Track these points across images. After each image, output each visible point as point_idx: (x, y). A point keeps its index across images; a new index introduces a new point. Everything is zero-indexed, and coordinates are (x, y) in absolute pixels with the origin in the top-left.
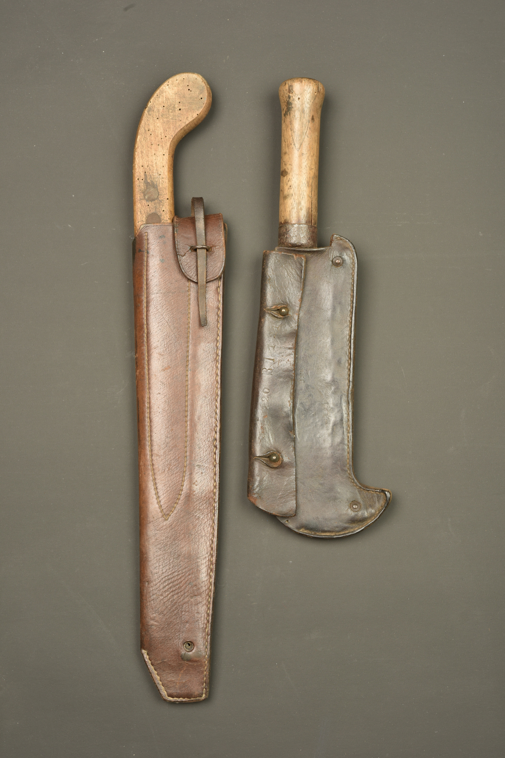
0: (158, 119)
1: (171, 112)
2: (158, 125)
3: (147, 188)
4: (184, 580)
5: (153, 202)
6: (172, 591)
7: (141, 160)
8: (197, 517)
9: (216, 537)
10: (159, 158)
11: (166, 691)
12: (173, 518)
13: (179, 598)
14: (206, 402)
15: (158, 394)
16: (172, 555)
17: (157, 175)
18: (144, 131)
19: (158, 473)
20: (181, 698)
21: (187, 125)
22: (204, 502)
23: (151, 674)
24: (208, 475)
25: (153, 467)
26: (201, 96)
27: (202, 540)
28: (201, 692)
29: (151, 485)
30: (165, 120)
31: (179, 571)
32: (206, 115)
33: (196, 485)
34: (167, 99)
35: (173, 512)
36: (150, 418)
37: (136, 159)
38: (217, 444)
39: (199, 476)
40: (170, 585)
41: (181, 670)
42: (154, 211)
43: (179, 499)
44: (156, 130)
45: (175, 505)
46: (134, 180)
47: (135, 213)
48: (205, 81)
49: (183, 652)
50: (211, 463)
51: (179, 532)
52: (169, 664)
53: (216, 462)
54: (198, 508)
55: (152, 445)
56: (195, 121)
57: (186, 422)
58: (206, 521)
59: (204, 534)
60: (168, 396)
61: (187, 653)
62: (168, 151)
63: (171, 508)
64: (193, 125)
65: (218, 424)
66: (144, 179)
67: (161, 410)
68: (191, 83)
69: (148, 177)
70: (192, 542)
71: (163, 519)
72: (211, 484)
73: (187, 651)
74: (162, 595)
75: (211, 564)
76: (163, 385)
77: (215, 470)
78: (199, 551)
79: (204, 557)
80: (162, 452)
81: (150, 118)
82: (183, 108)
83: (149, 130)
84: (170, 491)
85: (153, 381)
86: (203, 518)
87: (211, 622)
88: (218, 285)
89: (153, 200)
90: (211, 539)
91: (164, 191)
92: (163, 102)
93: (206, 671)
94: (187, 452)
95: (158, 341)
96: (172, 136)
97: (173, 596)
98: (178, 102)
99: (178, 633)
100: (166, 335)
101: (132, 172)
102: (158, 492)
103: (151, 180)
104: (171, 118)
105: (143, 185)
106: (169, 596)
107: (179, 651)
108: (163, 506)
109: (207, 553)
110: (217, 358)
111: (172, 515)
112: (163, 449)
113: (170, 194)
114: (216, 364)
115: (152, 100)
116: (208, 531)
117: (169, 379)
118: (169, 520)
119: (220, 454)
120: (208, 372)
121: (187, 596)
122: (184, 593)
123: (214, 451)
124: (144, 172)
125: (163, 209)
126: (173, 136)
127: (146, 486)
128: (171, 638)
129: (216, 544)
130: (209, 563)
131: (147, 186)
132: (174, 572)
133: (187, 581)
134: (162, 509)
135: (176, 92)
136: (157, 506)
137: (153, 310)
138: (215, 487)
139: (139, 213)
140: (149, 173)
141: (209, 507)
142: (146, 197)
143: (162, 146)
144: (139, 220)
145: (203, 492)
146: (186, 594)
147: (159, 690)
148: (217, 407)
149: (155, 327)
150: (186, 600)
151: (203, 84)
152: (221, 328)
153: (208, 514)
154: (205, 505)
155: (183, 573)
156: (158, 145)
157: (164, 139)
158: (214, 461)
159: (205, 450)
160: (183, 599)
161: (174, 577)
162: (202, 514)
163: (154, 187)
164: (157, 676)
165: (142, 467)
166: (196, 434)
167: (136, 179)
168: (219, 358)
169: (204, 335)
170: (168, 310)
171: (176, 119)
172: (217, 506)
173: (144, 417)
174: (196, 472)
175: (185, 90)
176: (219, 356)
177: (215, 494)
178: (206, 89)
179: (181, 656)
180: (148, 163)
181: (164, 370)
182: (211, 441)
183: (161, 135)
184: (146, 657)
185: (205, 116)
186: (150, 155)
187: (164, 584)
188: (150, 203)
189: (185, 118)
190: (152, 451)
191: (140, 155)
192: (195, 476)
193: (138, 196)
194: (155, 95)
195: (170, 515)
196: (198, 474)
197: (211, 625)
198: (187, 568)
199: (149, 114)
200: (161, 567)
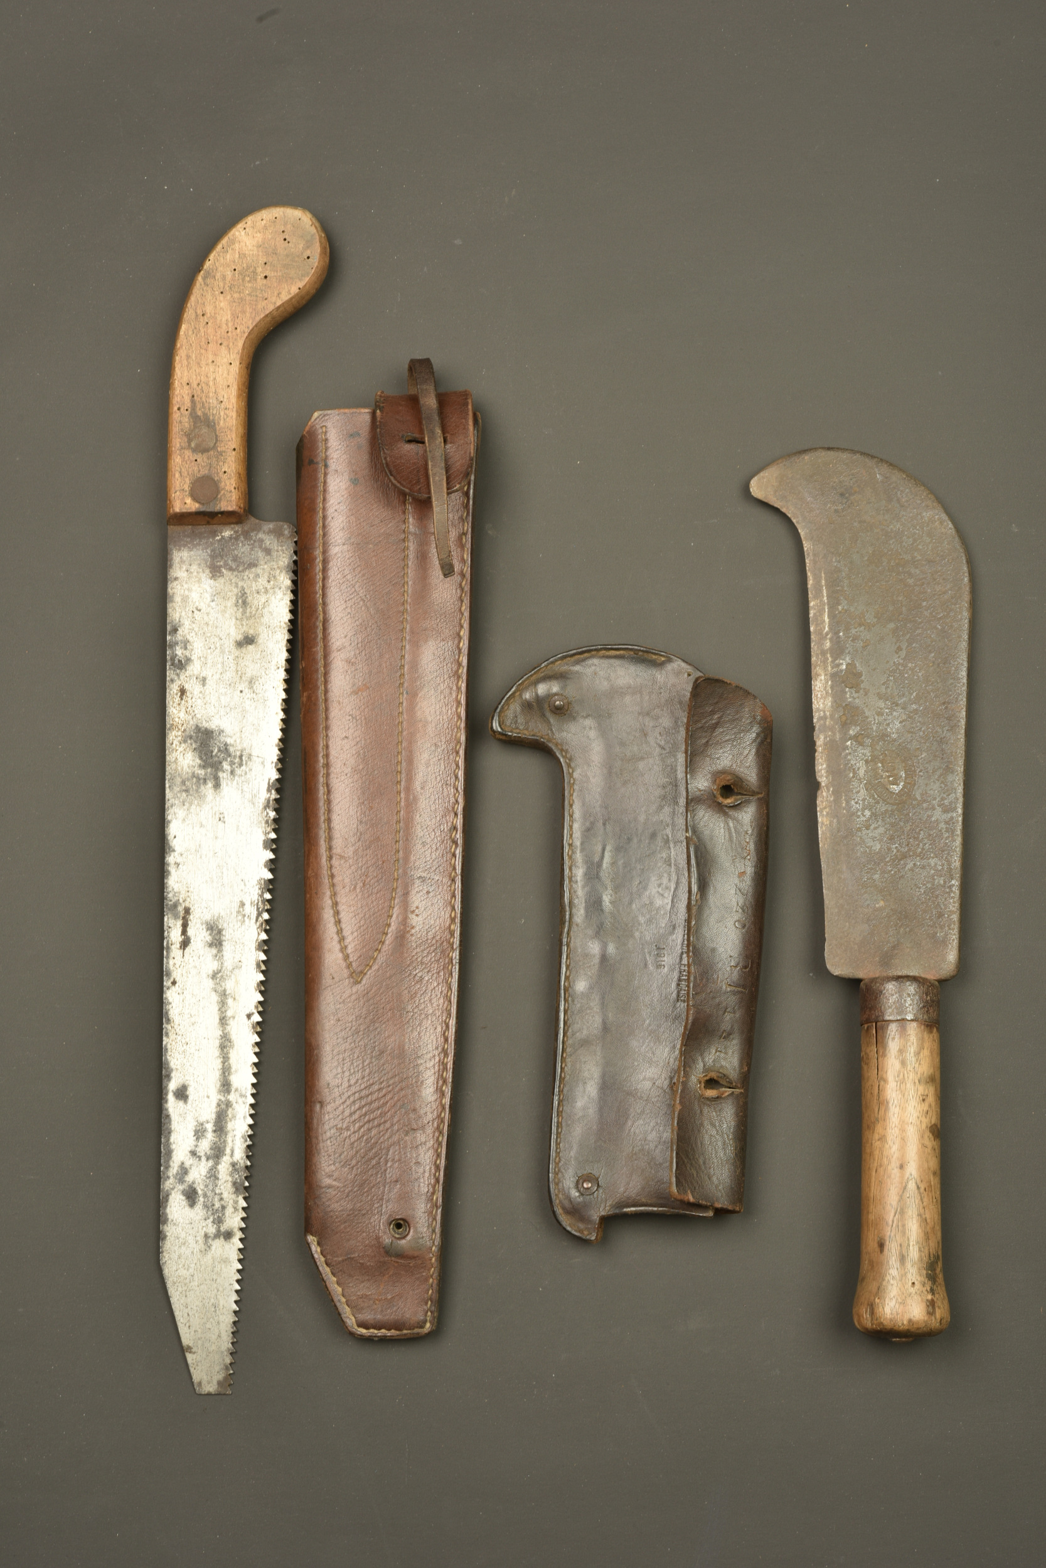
0: (222, 293)
1: (249, 282)
2: (222, 304)
3: (195, 427)
4: (391, 1098)
5: (205, 455)
6: (369, 1121)
7: (186, 371)
8: (417, 978)
9: (455, 1015)
10: (220, 370)
11: (354, 1316)
12: (372, 979)
13: (381, 1134)
14: (436, 754)
15: (343, 739)
16: (369, 1052)
17: (215, 402)
18: (193, 316)
19: (343, 891)
20: (383, 1331)
21: (279, 308)
22: (432, 948)
23: (325, 1282)
24: (439, 897)
25: (332, 879)
26: (308, 253)
27: (427, 1023)
28: (422, 1318)
29: (327, 915)
30: (236, 295)
31: (381, 1083)
32: (316, 289)
33: (417, 915)
34: (242, 256)
35: (371, 967)
36: (328, 785)
37: (177, 369)
38: (458, 836)
39: (422, 898)
40: (364, 1109)
41: (384, 1275)
42: (207, 472)
43: (383, 943)
44: (217, 315)
45: (376, 954)
46: (170, 411)
47: (170, 474)
48: (317, 224)
49: (387, 1240)
50: (446, 873)
51: (382, 1006)
52: (360, 1263)
53: (456, 873)
54: (419, 960)
55: (330, 838)
56: (294, 300)
57: (399, 793)
58: (435, 985)
59: (431, 1011)
60: (363, 742)
61: (395, 1241)
62: (238, 357)
63: (368, 960)
64: (290, 309)
65: (461, 800)
66: (189, 410)
67: (350, 769)
68: (289, 226)
69: (198, 406)
70: (408, 1025)
71: (352, 980)
72: (446, 914)
73: (395, 1238)
74: (348, 1129)
75: (444, 1069)
76: (355, 721)
77: (453, 888)
78: (422, 1043)
79: (431, 1055)
80: (350, 851)
81: (207, 291)
82: (272, 275)
83: (203, 315)
84: (365, 927)
85: (335, 713)
86: (429, 980)
87: (444, 1183)
88: (463, 529)
89: (205, 451)
90: (445, 1022)
91: (228, 433)
92: (234, 262)
93: (432, 1276)
94: (399, 851)
95: (346, 637)
96: (248, 328)
97: (369, 1130)
98: (263, 263)
99: (378, 1202)
100: (361, 624)
101: (169, 395)
102: (341, 929)
103: (202, 412)
104: (247, 292)
105: (187, 420)
106: (362, 1130)
107: (379, 1238)
108: (351, 956)
109: (437, 1048)
110: (460, 671)
111: (369, 973)
112: (353, 845)
113: (239, 439)
114: (458, 682)
115: (212, 257)
116: (438, 1006)
117: (366, 710)
118: (364, 982)
119: (463, 856)
120: (442, 697)
121: (398, 1131)
122: (392, 1125)
123: (453, 850)
124: (190, 395)
125: (225, 468)
126: (251, 328)
127: (319, 918)
128: (364, 1212)
129: (454, 1030)
130: (441, 1067)
131: (195, 423)
132: (372, 1084)
133: (397, 1102)
134: (351, 962)
135: (260, 243)
136: (340, 955)
137: (334, 574)
138: (453, 920)
139: (177, 475)
140: (201, 398)
141: (440, 958)
142: (193, 445)
143: (228, 346)
144: (177, 489)
145: (430, 930)
146: (396, 1127)
147: (339, 1314)
148: (457, 765)
149: (340, 609)
150: (395, 1138)
151: (313, 230)
152: (467, 614)
153: (439, 972)
154: (433, 954)
155: (389, 1086)
156: (221, 344)
157: (232, 332)
158: (451, 869)
159: (435, 848)
160: (390, 1137)
161: (371, 1094)
162: (428, 972)
163: (208, 426)
164: (336, 1286)
165: (312, 880)
166: (418, 816)
167: (175, 408)
168: (464, 671)
169: (435, 626)
170: (365, 578)
171: (257, 296)
172: (458, 957)
173: (316, 782)
174: (417, 889)
175: (278, 239)
176: (463, 667)
177: (452, 934)
178: (318, 240)
179: (384, 1248)
180: (199, 378)
181: (355, 693)
182: (446, 830)
183: (227, 324)
184: (315, 1249)
185: (313, 291)
186: (203, 363)
187: (353, 1108)
188: (199, 457)
189: (276, 294)
190: (330, 848)
191: (185, 362)
192: (414, 898)
193: (177, 441)
194: (219, 247)
195: (365, 974)
196: (421, 894)
197: (443, 1188)
198: (397, 1077)
199: (205, 283)
200: (347, 1074)
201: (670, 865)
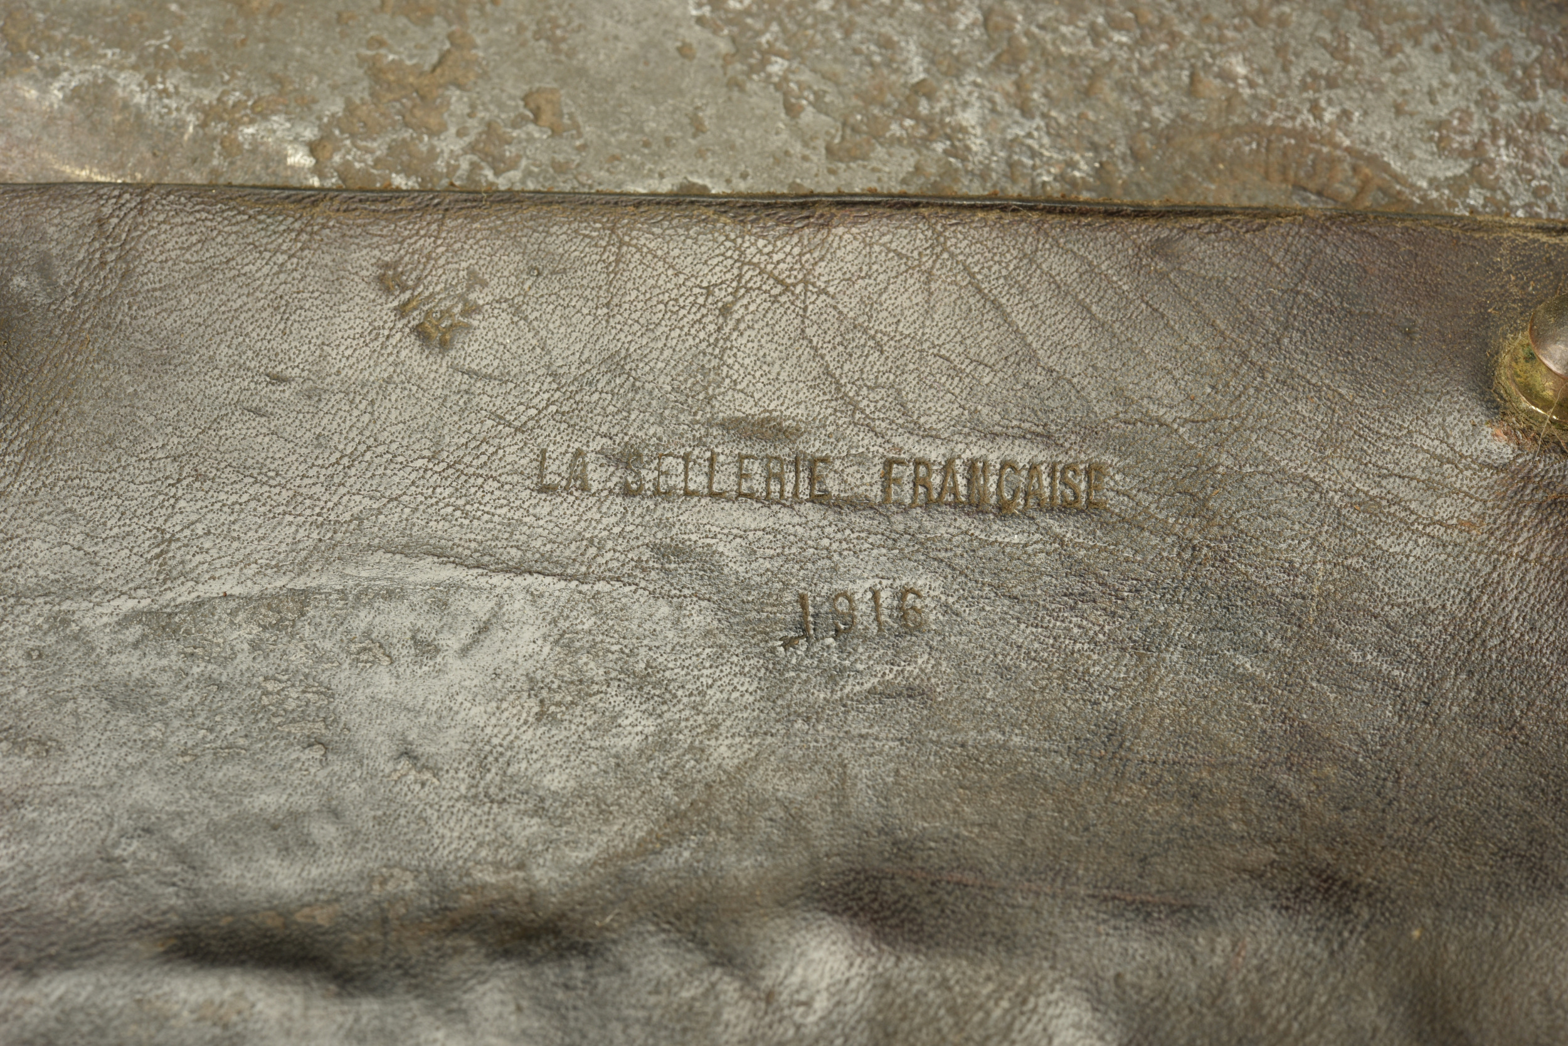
201: (303, 598)
